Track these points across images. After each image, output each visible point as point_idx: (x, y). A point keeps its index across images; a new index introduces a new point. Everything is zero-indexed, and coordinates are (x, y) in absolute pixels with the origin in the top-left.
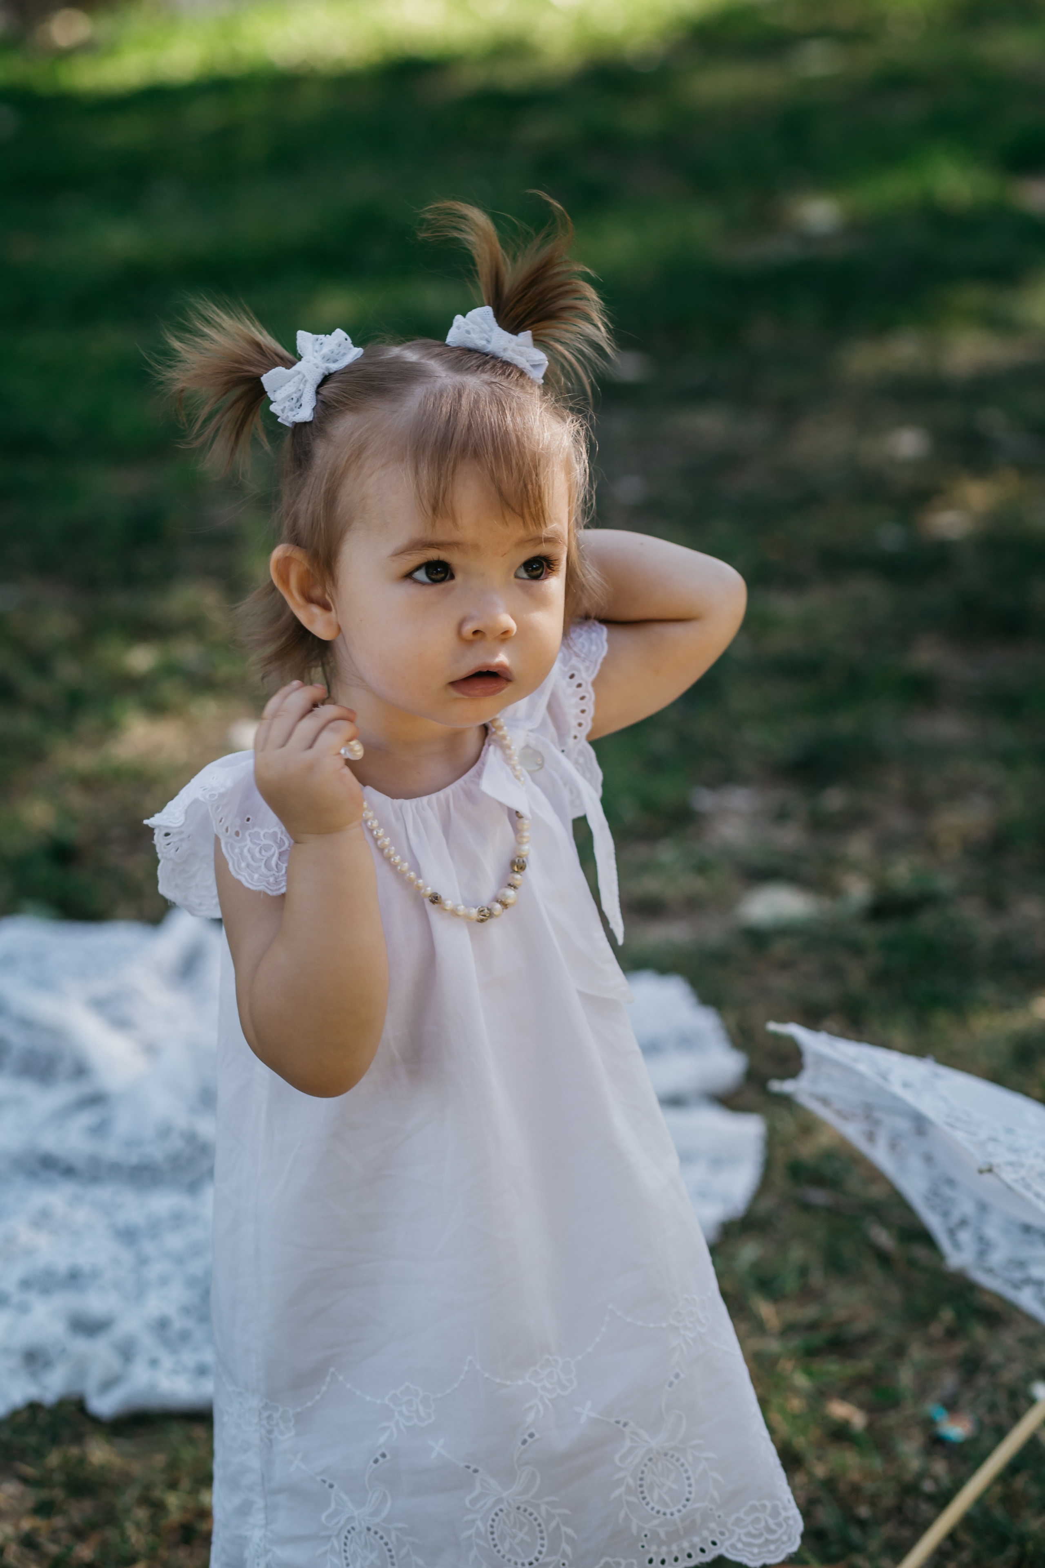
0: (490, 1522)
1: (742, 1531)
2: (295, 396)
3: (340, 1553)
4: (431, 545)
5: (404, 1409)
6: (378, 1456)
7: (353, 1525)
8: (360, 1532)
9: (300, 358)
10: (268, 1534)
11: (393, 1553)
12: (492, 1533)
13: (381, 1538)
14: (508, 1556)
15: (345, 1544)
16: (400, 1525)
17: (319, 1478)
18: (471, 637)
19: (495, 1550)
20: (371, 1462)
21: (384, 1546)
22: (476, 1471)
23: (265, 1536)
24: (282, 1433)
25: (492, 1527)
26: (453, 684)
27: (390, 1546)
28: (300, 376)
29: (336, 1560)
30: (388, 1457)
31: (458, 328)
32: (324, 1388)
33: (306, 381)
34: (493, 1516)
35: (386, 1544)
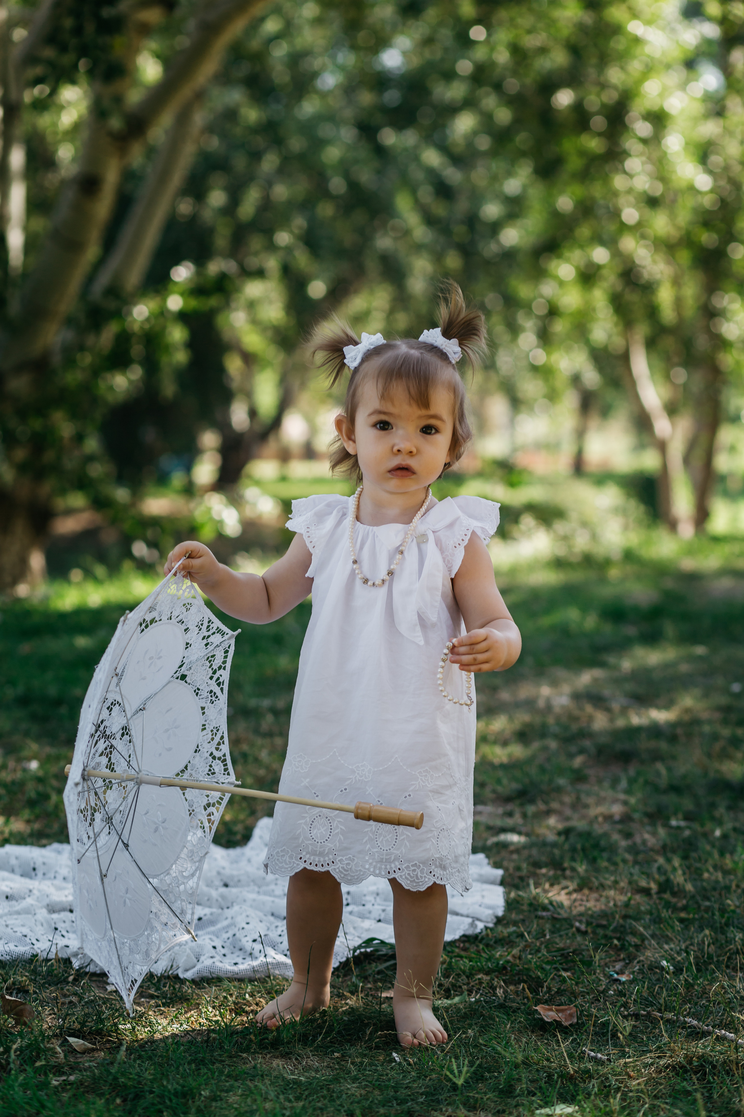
1: (407, 872)
2: (354, 357)
4: (384, 413)
18: (397, 452)
26: (390, 471)
33: (360, 351)
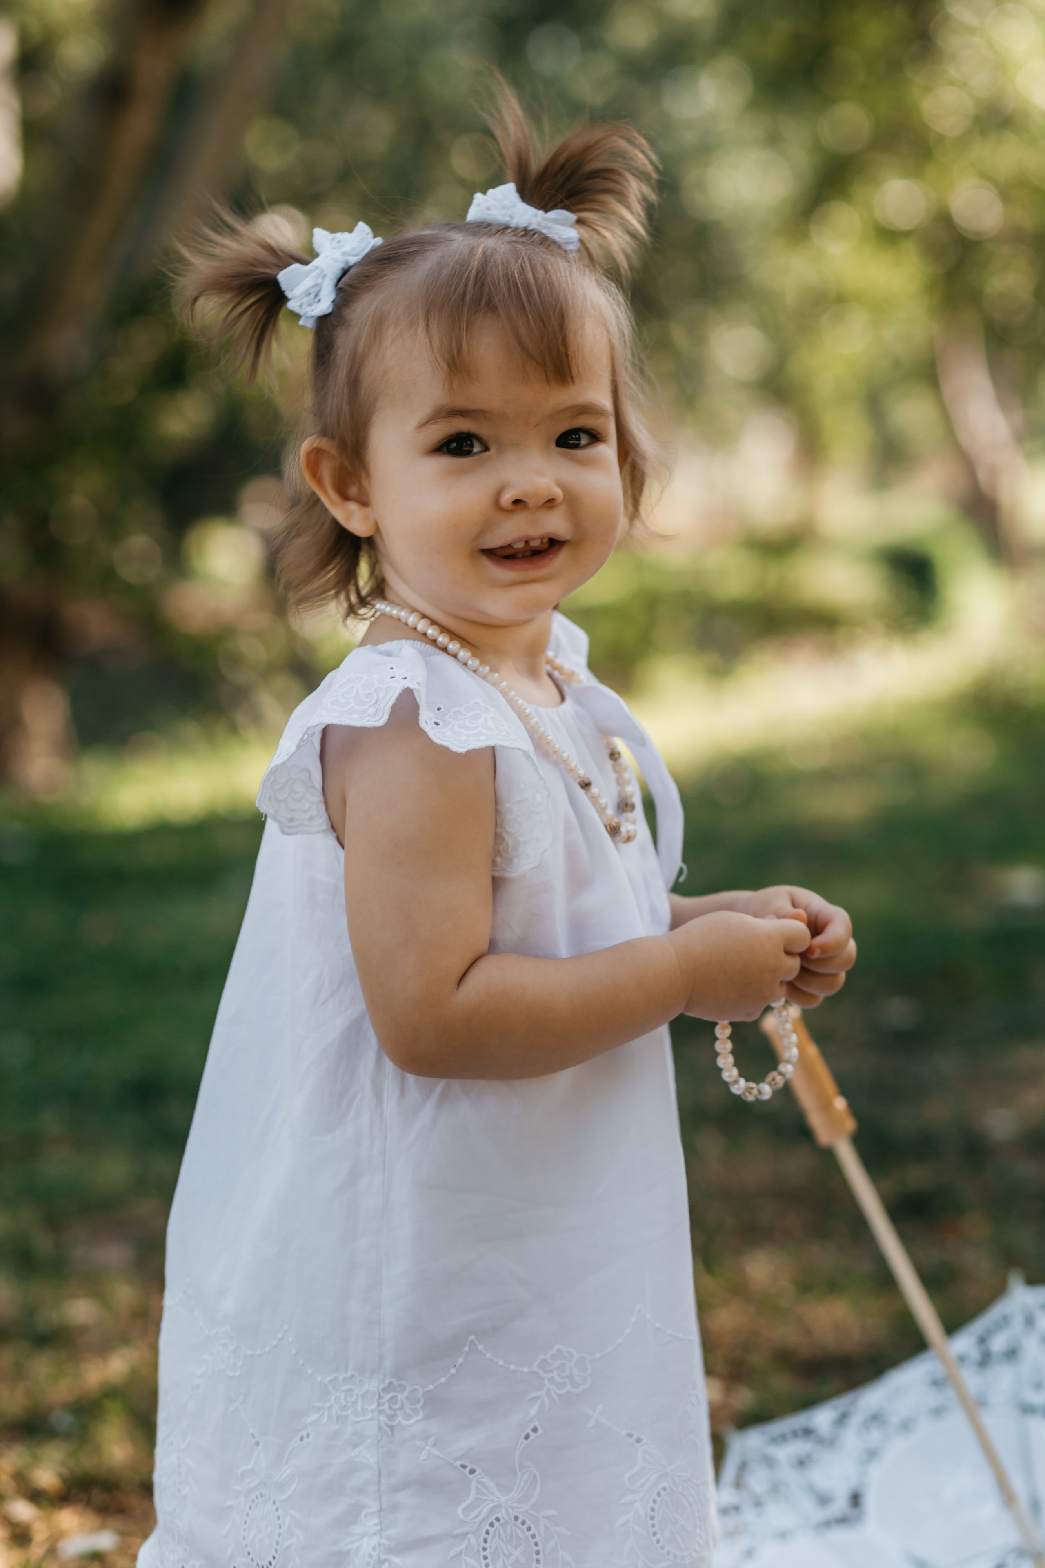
0: (651, 1504)
2: (313, 291)
3: (478, 1552)
5: (555, 1375)
6: (529, 1430)
7: (499, 1515)
8: (507, 1523)
9: (317, 255)
10: (384, 1541)
11: (540, 1547)
12: (652, 1518)
13: (529, 1529)
14: (667, 1548)
15: (485, 1541)
16: (550, 1512)
17: (458, 1464)
18: (511, 506)
19: (654, 1539)
20: (522, 1439)
21: (530, 1538)
22: (639, 1441)
23: (380, 1545)
24: (407, 1417)
25: (653, 1510)
27: (537, 1539)
28: (318, 271)
29: (472, 1562)
30: (540, 1431)
31: (478, 205)
32: (461, 1360)
33: (324, 276)
34: (654, 1496)
35: (533, 1536)
